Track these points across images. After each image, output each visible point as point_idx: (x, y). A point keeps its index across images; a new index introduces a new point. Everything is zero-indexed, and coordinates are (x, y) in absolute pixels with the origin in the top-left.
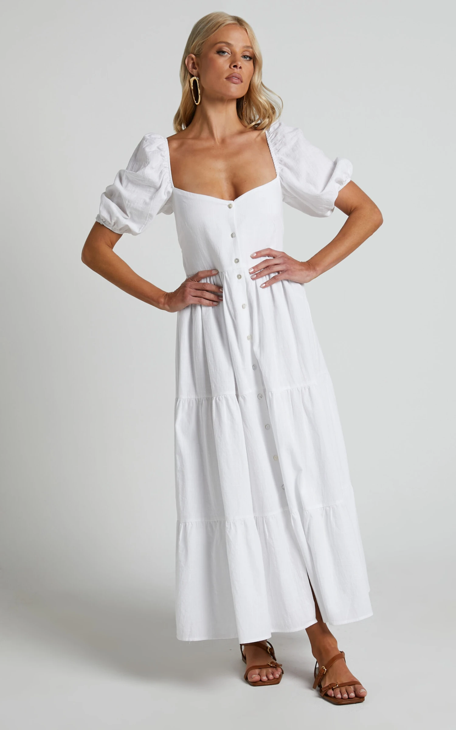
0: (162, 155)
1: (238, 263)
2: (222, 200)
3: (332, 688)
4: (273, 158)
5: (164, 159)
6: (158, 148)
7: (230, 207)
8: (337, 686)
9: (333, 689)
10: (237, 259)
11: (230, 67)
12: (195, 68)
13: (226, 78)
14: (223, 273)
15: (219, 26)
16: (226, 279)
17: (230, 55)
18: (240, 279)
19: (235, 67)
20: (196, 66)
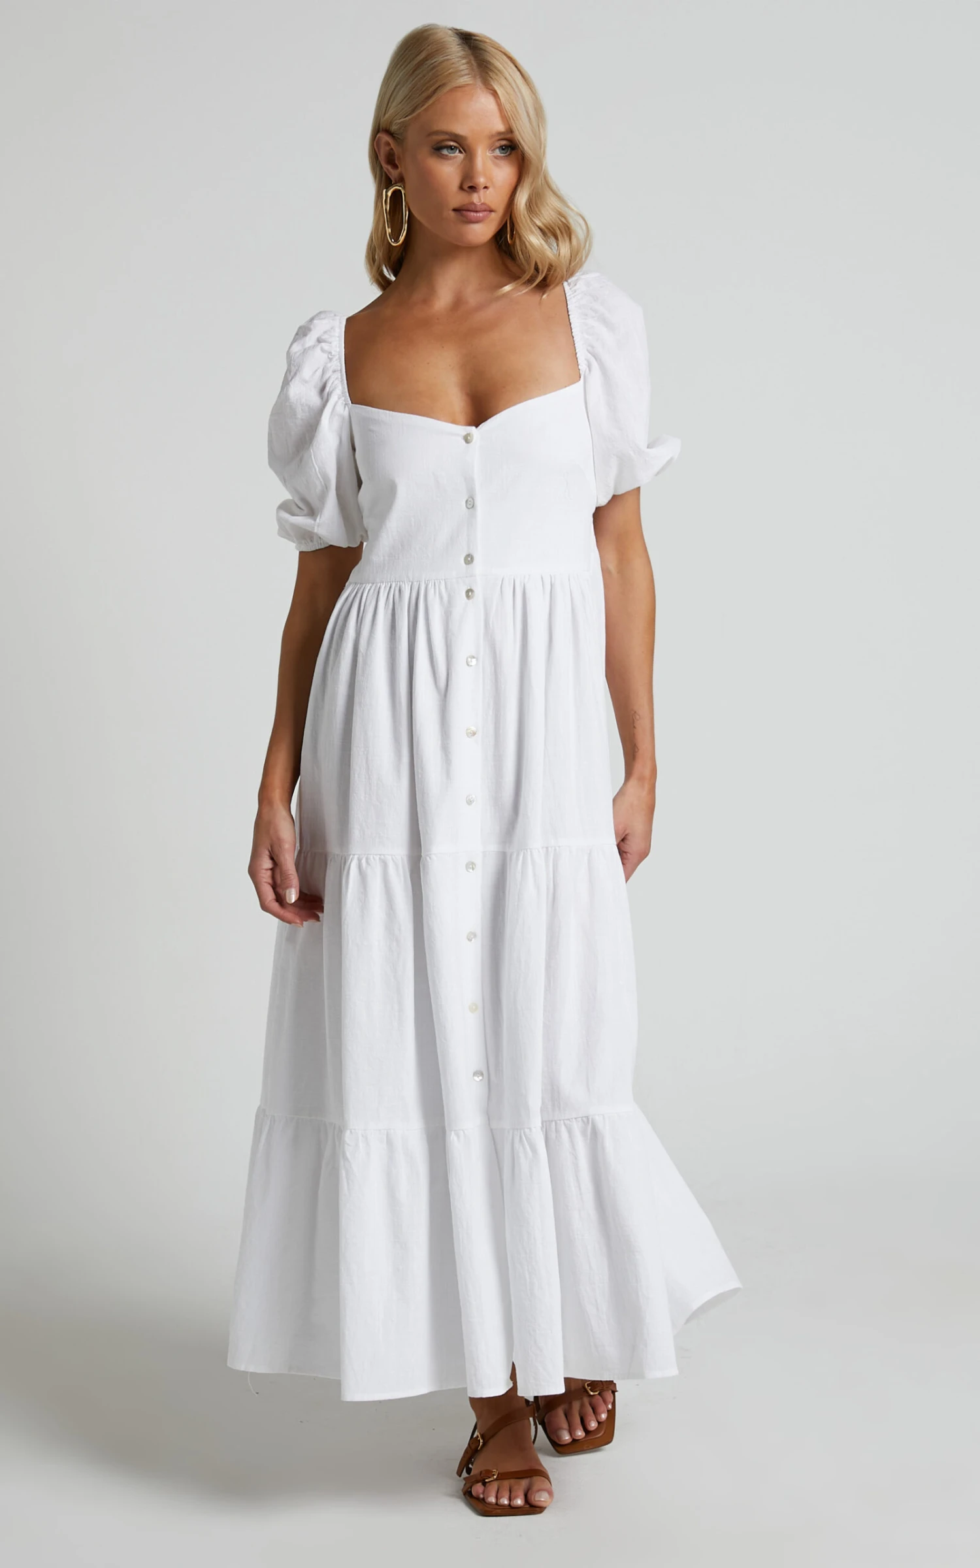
1: (471, 564)
2: (452, 425)
3: (484, 1480)
4: (575, 339)
7: (467, 439)
8: (495, 1477)
9: (484, 1484)
10: (469, 555)
11: (461, 188)
12: (395, 166)
13: (455, 210)
14: (435, 583)
15: (437, 89)
16: (441, 598)
17: (461, 156)
18: (471, 601)
19: (473, 188)
20: (397, 162)
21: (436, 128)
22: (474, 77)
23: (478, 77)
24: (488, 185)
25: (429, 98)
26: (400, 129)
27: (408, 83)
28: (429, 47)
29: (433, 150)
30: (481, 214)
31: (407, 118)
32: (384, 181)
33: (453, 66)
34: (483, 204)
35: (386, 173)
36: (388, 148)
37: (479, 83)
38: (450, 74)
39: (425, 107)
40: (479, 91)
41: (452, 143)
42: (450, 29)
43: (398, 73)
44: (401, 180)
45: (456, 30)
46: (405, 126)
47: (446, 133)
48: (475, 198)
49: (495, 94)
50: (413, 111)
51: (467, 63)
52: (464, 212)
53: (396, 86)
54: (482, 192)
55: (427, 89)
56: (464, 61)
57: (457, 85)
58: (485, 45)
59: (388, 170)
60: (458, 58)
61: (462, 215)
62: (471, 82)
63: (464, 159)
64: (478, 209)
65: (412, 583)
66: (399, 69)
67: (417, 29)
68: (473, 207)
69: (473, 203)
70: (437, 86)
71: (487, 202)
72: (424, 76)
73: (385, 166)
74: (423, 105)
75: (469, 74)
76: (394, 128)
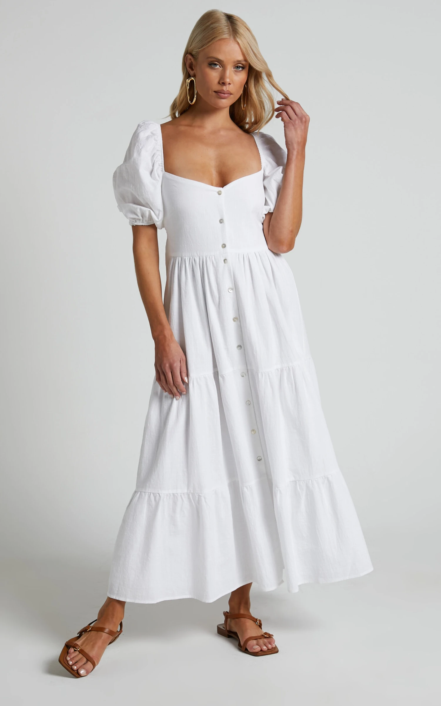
0: (155, 140)
1: (225, 248)
2: (211, 186)
4: (259, 153)
5: (156, 143)
6: (152, 133)
7: (219, 193)
10: (224, 244)
11: (219, 83)
12: (192, 70)
13: (215, 92)
14: (210, 257)
15: (213, 38)
16: (213, 263)
17: (221, 69)
18: (226, 264)
19: (224, 84)
20: (193, 68)
21: (211, 55)
22: (230, 35)
23: (232, 35)
24: (230, 83)
25: (209, 42)
26: (196, 54)
27: (202, 34)
28: (212, 20)
29: (208, 65)
30: (226, 95)
31: (199, 50)
32: (187, 75)
33: (222, 29)
34: (228, 91)
35: (188, 73)
36: (190, 61)
37: (232, 38)
38: (220, 33)
39: (207, 46)
40: (231, 41)
41: (216, 63)
42: (223, 13)
43: (198, 29)
44: (194, 76)
45: (225, 13)
46: (198, 53)
47: (215, 58)
48: (225, 88)
49: (238, 44)
50: (202, 47)
51: (228, 29)
52: (219, 93)
53: (197, 35)
54: (228, 86)
55: (209, 38)
56: (227, 28)
57: (222, 38)
58: (237, 22)
59: (189, 70)
60: (224, 26)
61: (218, 95)
62: (228, 37)
63: (222, 70)
64: (225, 93)
65: (199, 257)
66: (199, 27)
67: (209, 11)
68: (223, 92)
69: (223, 90)
70: (213, 37)
71: (229, 90)
72: (209, 32)
73: (189, 69)
74: (206, 45)
75: (228, 34)
76: (193, 53)
